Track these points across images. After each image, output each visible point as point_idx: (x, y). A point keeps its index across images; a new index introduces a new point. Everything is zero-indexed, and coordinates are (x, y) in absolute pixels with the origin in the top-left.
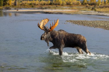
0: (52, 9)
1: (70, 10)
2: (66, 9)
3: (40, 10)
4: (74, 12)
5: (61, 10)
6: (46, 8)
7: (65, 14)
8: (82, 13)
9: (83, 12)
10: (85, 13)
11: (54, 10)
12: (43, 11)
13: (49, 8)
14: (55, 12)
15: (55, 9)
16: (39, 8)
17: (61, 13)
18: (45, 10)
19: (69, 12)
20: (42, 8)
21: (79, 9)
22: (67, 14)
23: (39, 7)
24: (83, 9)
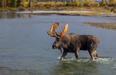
0: (68, 11)
1: (87, 12)
2: (83, 10)
3: (56, 11)
4: (91, 14)
5: (78, 12)
6: (62, 10)
7: (83, 15)
8: (100, 15)
9: (102, 13)
10: (103, 14)
11: (70, 12)
12: (59, 12)
13: (66, 9)
14: (72, 14)
15: (72, 10)
16: (54, 10)
17: (78, 15)
18: (61, 12)
19: (87, 13)
20: (57, 10)
21: (98, 11)
22: (84, 16)
23: (55, 8)
24: (102, 10)
